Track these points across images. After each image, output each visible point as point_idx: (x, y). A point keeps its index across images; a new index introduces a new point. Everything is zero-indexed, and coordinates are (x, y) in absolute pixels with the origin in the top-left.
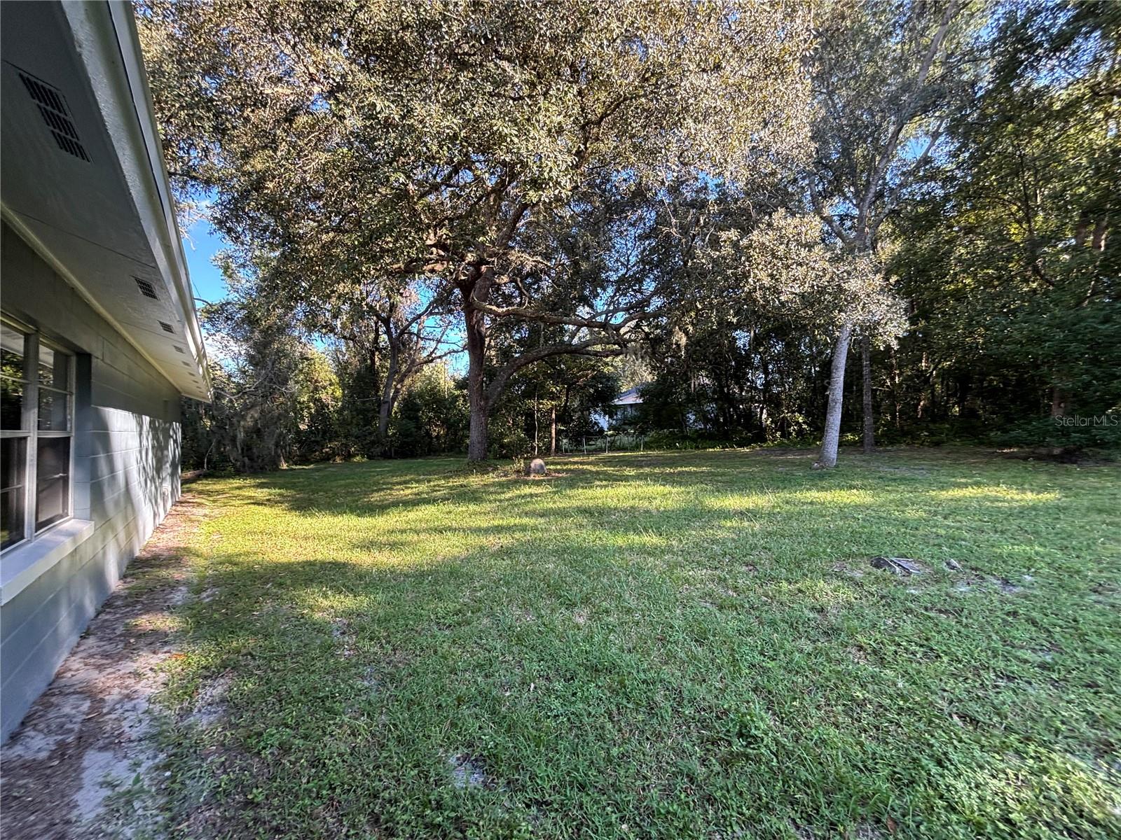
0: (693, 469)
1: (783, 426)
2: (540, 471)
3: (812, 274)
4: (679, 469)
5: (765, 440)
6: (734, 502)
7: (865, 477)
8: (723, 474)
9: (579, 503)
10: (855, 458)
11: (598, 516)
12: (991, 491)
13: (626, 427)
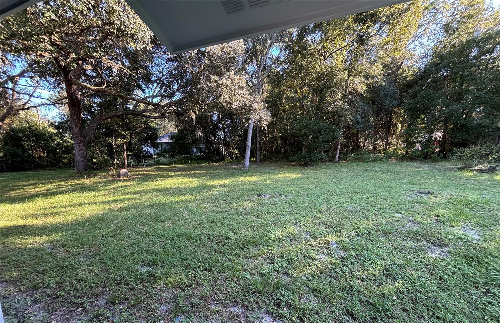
0: (199, 172)
1: (231, 154)
2: (126, 175)
3: (243, 99)
4: (193, 172)
5: (224, 160)
6: (216, 182)
7: (257, 172)
8: (211, 173)
9: (153, 187)
10: (254, 166)
11: (164, 191)
12: (287, 175)
13: (165, 154)
